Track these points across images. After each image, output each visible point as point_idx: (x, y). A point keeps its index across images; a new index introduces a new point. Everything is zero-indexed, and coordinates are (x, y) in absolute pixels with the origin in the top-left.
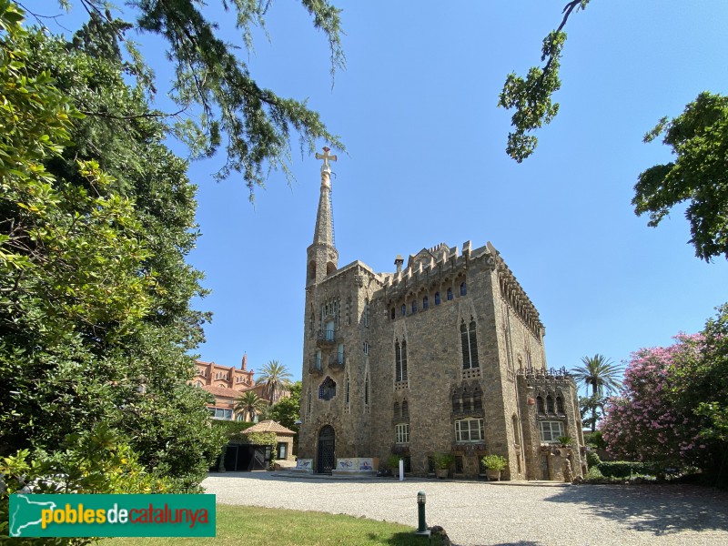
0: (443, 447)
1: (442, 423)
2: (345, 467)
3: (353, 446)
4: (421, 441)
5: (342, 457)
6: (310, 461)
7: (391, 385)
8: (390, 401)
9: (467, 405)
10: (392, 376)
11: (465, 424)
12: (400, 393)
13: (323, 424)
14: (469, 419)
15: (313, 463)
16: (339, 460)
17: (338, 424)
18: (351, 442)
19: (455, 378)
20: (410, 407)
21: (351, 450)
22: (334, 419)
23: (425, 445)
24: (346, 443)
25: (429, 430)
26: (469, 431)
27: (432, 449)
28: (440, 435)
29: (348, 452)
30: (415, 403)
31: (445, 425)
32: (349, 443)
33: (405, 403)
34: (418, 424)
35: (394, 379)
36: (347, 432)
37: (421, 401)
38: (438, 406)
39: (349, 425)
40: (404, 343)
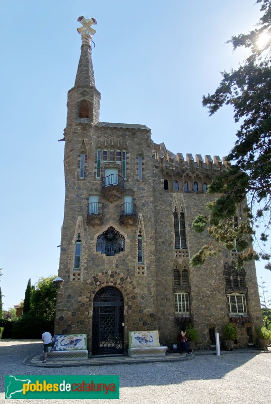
0: (221, 319)
1: (219, 296)
2: (143, 343)
3: (152, 315)
4: (202, 311)
5: (137, 330)
6: (84, 337)
7: (171, 251)
8: (171, 266)
9: (236, 281)
10: (172, 242)
11: (233, 297)
12: (180, 260)
13: (104, 285)
14: (236, 294)
15: (88, 340)
16: (133, 335)
17: (129, 287)
18: (149, 310)
19: (226, 256)
20: (191, 276)
21: (149, 320)
22: (122, 279)
23: (206, 316)
24: (141, 311)
25: (208, 301)
26: (237, 304)
27: (212, 321)
28: (218, 306)
29: (145, 324)
30: (195, 272)
31: (221, 297)
32: (145, 311)
33: (185, 271)
34: (198, 294)
35: (174, 245)
36: (143, 298)
37: (200, 272)
38: (215, 280)
39: (146, 290)
40: (183, 215)
